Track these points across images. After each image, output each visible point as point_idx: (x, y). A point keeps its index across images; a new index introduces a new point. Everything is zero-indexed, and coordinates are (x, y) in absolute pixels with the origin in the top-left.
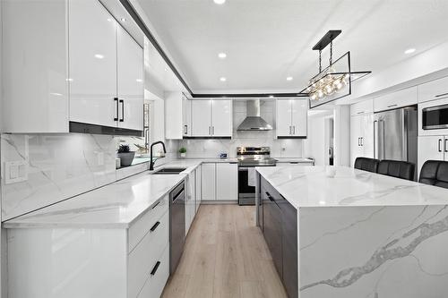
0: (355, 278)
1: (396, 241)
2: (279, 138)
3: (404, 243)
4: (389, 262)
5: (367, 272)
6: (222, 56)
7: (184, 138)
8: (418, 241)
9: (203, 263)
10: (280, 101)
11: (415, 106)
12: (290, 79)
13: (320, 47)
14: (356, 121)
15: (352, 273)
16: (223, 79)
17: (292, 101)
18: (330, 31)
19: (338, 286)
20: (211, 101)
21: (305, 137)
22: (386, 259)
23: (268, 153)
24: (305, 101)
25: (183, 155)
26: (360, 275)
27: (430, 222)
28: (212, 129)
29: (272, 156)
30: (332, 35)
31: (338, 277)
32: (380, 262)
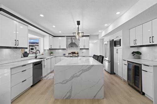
0: (67, 82)
1: (76, 73)
2: (80, 49)
3: (78, 74)
4: (75, 78)
5: (70, 81)
6: (54, 26)
7: (49, 49)
8: (81, 73)
10: (81, 38)
15: (66, 81)
16: (60, 32)
18: (77, 21)
19: (63, 84)
20: (60, 38)
21: (88, 49)
22: (74, 78)
23: (78, 54)
24: (88, 38)
25: (52, 54)
26: (68, 81)
27: (84, 69)
31: (63, 81)
32: (73, 78)
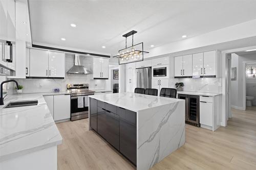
2: (95, 79)
6: (73, 25)
7: (26, 78)
9: (66, 162)
10: (95, 58)
11: (151, 67)
12: (104, 47)
13: (126, 36)
14: (128, 71)
15: (154, 134)
16: (63, 39)
17: (101, 59)
18: (133, 31)
20: (48, 52)
21: (107, 79)
23: (88, 88)
24: (107, 59)
25: (20, 91)
28: (48, 71)
29: (90, 89)
30: (133, 32)
